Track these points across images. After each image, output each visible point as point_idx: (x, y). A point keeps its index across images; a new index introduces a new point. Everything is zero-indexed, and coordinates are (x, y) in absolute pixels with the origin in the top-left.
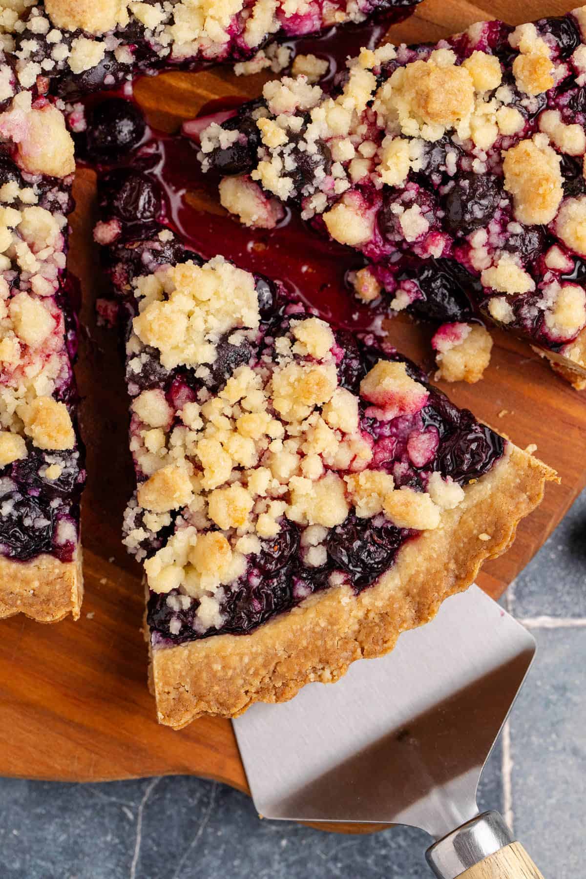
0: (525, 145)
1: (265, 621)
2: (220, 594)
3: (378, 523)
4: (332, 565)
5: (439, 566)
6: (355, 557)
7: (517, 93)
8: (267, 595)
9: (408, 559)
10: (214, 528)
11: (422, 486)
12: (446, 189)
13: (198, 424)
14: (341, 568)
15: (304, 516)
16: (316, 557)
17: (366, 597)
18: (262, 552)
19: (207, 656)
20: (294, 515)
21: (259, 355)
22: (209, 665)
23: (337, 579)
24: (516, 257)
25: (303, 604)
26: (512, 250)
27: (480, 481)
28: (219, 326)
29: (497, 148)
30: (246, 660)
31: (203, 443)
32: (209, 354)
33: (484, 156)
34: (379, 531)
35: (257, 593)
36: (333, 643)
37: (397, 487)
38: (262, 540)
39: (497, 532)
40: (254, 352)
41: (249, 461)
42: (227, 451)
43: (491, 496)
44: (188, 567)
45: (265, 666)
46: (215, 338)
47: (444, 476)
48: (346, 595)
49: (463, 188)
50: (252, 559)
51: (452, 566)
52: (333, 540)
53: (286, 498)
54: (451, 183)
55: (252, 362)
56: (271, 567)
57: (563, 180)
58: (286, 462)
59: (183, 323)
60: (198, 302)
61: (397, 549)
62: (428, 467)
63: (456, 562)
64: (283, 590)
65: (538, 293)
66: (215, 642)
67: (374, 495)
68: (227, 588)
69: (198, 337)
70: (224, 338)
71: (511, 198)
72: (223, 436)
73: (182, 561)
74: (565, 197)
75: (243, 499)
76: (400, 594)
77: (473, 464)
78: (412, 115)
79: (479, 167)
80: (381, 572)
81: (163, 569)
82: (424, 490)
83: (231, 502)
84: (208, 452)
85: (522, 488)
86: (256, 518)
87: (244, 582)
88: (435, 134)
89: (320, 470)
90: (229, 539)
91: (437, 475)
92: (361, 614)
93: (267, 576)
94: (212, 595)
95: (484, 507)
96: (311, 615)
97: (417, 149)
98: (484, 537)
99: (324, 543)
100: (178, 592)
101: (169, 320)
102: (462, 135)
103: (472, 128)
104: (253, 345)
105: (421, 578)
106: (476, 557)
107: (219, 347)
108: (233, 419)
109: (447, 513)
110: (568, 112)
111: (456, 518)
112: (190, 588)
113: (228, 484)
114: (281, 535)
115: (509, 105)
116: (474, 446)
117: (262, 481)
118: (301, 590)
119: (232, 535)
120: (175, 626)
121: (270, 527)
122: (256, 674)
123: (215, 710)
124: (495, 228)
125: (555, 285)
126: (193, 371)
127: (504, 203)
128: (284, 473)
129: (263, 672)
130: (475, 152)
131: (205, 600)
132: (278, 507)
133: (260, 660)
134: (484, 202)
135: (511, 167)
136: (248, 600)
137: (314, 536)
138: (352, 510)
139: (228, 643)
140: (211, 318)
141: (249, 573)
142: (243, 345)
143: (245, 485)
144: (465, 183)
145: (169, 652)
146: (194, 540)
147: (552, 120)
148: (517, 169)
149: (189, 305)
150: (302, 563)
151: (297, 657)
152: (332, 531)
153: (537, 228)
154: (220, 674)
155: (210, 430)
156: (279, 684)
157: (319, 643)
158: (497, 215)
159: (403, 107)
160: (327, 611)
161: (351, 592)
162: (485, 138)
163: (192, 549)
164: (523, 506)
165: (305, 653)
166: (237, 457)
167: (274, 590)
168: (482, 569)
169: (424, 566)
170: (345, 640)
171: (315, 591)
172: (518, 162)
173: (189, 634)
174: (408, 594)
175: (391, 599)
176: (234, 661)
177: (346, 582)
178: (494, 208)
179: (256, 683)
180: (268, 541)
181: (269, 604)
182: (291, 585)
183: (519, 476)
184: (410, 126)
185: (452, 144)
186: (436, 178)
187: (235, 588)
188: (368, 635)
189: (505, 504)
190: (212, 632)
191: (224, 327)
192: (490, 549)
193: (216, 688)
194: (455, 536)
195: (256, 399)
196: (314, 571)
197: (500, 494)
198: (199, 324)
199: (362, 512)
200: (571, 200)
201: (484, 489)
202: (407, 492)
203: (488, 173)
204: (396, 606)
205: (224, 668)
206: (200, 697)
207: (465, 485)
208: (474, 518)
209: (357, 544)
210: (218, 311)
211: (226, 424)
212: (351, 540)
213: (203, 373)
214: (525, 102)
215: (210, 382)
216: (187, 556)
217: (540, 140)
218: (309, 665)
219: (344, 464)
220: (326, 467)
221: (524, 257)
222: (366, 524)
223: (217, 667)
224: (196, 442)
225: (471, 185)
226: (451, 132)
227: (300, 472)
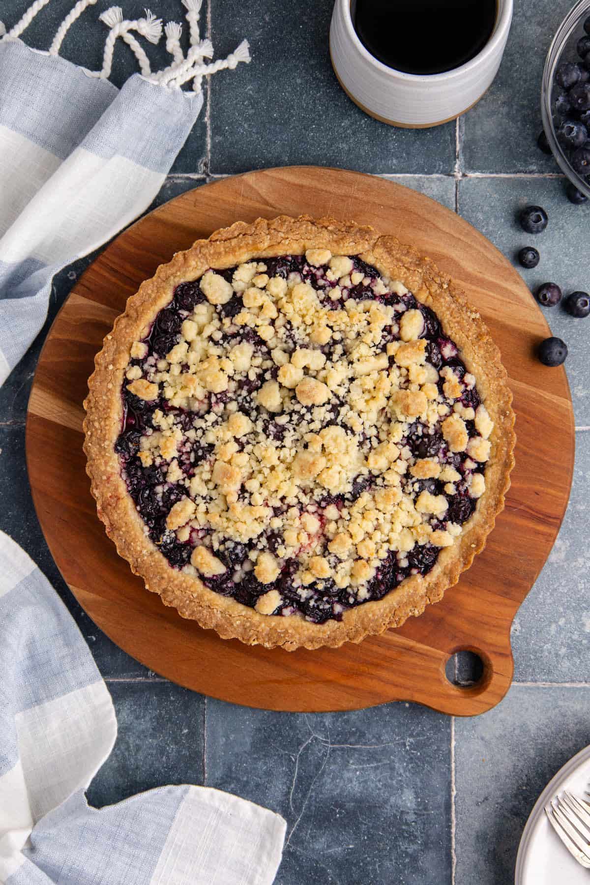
0: (450, 419)
1: (387, 593)
2: (366, 584)
3: (428, 546)
4: (411, 566)
5: (455, 560)
6: (420, 562)
7: (444, 397)
8: (386, 582)
9: (443, 559)
10: (360, 558)
11: (444, 528)
12: (418, 442)
13: (348, 518)
14: (416, 567)
15: (397, 548)
16: (404, 564)
17: (428, 578)
18: (382, 565)
19: (365, 612)
20: (393, 548)
21: (370, 485)
22: (367, 616)
23: (414, 571)
24: (452, 466)
25: (402, 584)
26: (450, 463)
27: (468, 523)
28: (352, 475)
29: (438, 422)
30: (382, 611)
31: (351, 525)
32: (349, 488)
33: (433, 427)
34: (428, 549)
35: (381, 582)
36: (417, 598)
37: (434, 531)
38: (380, 560)
39: (478, 542)
40: (368, 484)
41: (370, 529)
42: (361, 527)
43: (474, 528)
44: (352, 575)
45: (390, 612)
46: (351, 480)
47: (452, 523)
48: (419, 579)
49: (425, 442)
50: (378, 568)
51: (462, 559)
52: (410, 556)
53: (388, 541)
54: (420, 440)
55: (367, 488)
56: (386, 570)
57: (468, 432)
58: (387, 527)
59: (337, 476)
60: (343, 467)
61: (438, 555)
62: (445, 520)
63: (463, 557)
64: (392, 579)
65: (464, 480)
66: (368, 605)
67: (425, 535)
68: (369, 582)
69: (344, 481)
70: (355, 479)
71: (446, 443)
72: (359, 521)
73: (349, 574)
74: (470, 438)
75: (371, 545)
76: (442, 574)
77: (463, 516)
78: (402, 413)
79: (431, 432)
80: (432, 566)
81: (342, 578)
82: (445, 530)
83: (367, 547)
84: (354, 528)
85: (486, 523)
86: (377, 552)
87: (376, 578)
88: (412, 420)
89: (401, 528)
90: (367, 561)
91: (449, 523)
92: (426, 585)
93: (384, 575)
94: (363, 585)
95: (471, 533)
96: (406, 588)
97: (405, 427)
98: (473, 546)
99: (407, 557)
100: (350, 586)
101: (331, 476)
102: (423, 419)
103: (428, 416)
104: (367, 481)
105: (449, 566)
106: (471, 554)
107: (354, 484)
108: (363, 514)
109: (456, 538)
110: (465, 402)
111: (460, 539)
112: (353, 584)
113: (364, 540)
114: (389, 557)
115: (442, 403)
116: (463, 509)
117: (378, 536)
118: (400, 578)
119: (368, 560)
120: (351, 600)
121: (384, 555)
122: (387, 616)
123: (372, 633)
124: (441, 455)
125: (470, 475)
126: (343, 495)
127: (443, 446)
128: (386, 531)
129: (390, 615)
130: (429, 425)
131: (360, 588)
132: (386, 546)
133: (388, 610)
134: (434, 447)
135: (445, 430)
136: (379, 586)
137: (402, 555)
138: (416, 542)
139: (374, 606)
140: (348, 473)
141: (377, 574)
142: (363, 482)
143: (371, 538)
144: (426, 440)
145: (349, 612)
146: (353, 565)
147: (459, 406)
148: (448, 430)
149: (340, 469)
150: (398, 567)
151: (403, 606)
152: (409, 553)
153: (459, 453)
154: (372, 618)
155: (353, 519)
156: (397, 619)
157: (411, 599)
158: (441, 451)
159: (398, 411)
160: (413, 586)
161: (421, 576)
162: (433, 420)
163: (352, 568)
164: (487, 530)
165: (406, 604)
166: (366, 530)
167: (388, 580)
168: (474, 558)
169: (450, 562)
170: (422, 597)
171: (405, 578)
172: (448, 427)
173: (357, 603)
174: (445, 574)
175: (438, 577)
176: (377, 612)
177: (418, 573)
178: (439, 449)
179: (388, 620)
180: (384, 560)
181: (387, 585)
182: (396, 577)
183: (483, 518)
184: (401, 418)
185: (419, 422)
186: (414, 437)
187: (372, 581)
188: (431, 593)
189: (480, 531)
190: (366, 601)
191: (355, 476)
192: (476, 551)
193: (371, 625)
194: (461, 547)
195: (371, 505)
196: (403, 569)
197: (477, 527)
198: (344, 476)
199: (421, 543)
200: (472, 439)
201: (470, 525)
202: (438, 532)
203: (436, 433)
204: (441, 579)
205: (373, 615)
206: (365, 629)
207: (462, 525)
208: (468, 538)
209: (421, 556)
210: (351, 469)
211: (360, 516)
212: (418, 555)
213: (348, 496)
214: (448, 401)
215: (351, 499)
216: (351, 571)
217: (456, 416)
218: (409, 610)
219: (411, 525)
220: (403, 527)
221: (455, 466)
222: (423, 547)
223: (370, 615)
224: (348, 526)
225: (429, 440)
226: (419, 418)
227: (392, 530)
